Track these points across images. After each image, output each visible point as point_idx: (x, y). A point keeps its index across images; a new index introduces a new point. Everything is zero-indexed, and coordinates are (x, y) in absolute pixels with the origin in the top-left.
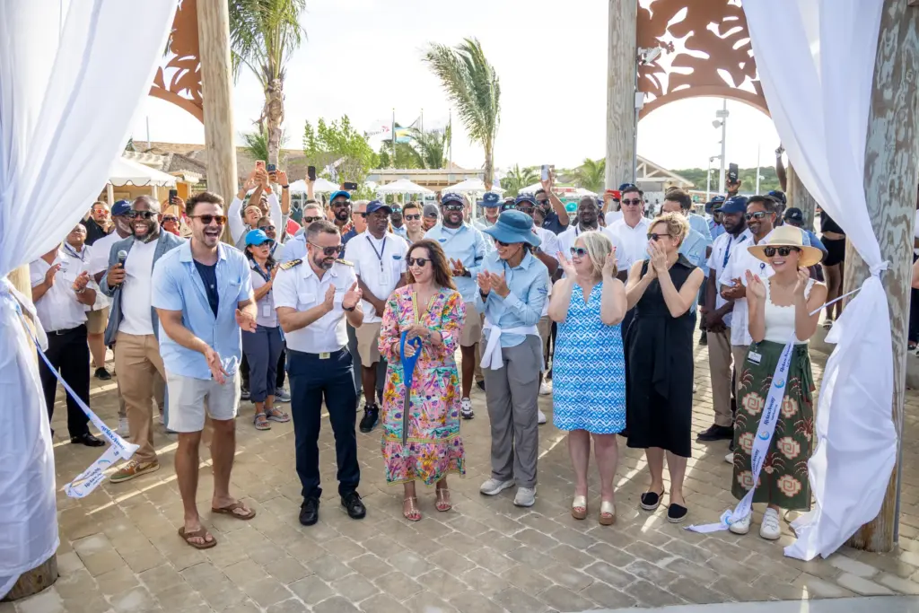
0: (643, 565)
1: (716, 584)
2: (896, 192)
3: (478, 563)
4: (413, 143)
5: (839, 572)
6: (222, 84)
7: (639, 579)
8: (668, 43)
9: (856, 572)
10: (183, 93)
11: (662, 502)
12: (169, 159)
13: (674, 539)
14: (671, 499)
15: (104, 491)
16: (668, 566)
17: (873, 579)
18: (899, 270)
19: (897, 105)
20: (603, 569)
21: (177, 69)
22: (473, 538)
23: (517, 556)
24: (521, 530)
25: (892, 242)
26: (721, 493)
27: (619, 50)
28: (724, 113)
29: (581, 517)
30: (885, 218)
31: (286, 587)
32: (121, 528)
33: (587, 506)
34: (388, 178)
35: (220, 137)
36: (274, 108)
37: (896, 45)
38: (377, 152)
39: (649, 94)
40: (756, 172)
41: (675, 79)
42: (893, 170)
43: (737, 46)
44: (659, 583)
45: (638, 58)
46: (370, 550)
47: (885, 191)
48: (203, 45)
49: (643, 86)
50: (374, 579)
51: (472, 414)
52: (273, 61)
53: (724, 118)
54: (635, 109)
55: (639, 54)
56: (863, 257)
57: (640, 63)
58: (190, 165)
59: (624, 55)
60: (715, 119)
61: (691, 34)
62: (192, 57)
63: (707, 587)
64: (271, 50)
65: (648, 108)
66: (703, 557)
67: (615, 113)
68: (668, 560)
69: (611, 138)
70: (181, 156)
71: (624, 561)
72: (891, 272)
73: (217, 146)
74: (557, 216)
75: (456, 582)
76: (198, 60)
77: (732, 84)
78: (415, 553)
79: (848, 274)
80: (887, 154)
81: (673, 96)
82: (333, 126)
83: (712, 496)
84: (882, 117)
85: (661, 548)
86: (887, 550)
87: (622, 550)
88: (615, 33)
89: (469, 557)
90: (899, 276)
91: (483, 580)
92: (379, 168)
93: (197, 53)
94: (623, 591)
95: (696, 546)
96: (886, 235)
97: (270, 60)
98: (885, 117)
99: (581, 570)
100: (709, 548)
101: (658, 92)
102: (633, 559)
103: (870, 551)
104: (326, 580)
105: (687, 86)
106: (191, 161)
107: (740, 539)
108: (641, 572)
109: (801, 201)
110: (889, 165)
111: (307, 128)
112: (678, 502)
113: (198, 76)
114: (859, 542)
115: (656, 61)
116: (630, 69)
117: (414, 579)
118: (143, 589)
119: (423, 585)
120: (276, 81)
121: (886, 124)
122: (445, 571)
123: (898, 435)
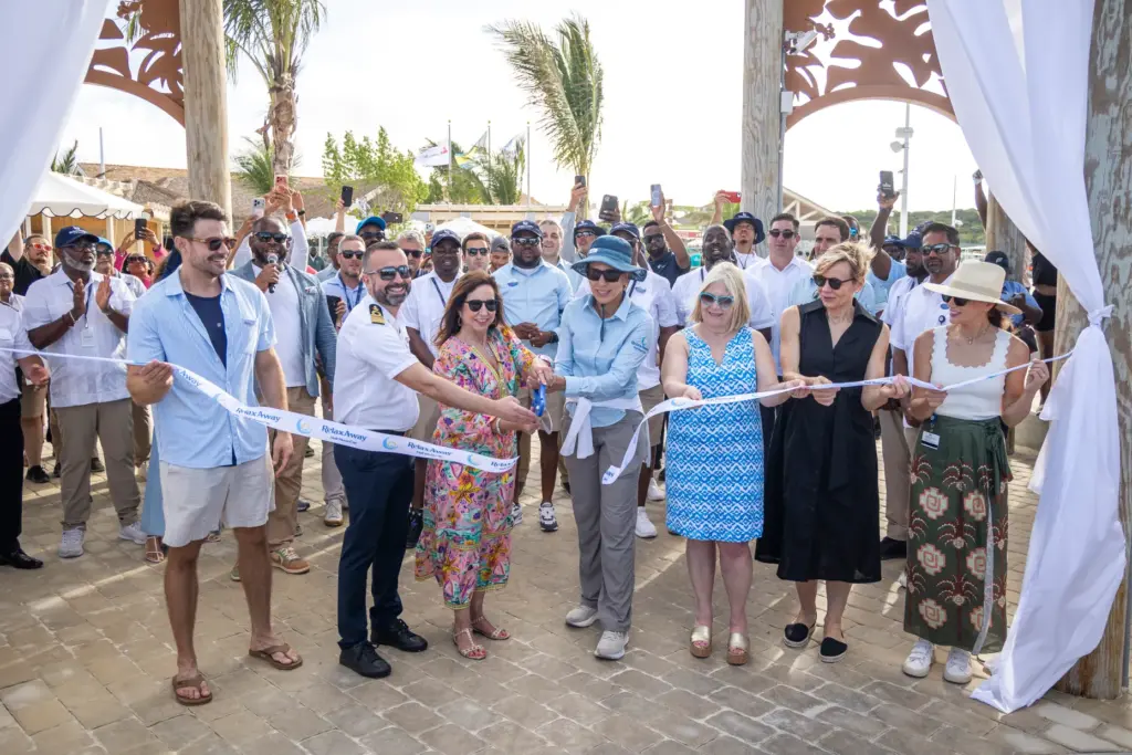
0: (786, 714)
1: (884, 737)
2: (1122, 212)
3: (563, 712)
4: (477, 170)
5: (1047, 723)
6: (211, 72)
7: (780, 732)
8: (826, 25)
9: (1071, 724)
10: (156, 85)
11: (813, 637)
12: (131, 186)
13: (828, 682)
14: (825, 632)
15: (43, 625)
16: (819, 716)
17: (1094, 732)
18: (1126, 317)
19: (1123, 97)
20: (732, 720)
21: (148, 51)
22: (555, 682)
23: (614, 704)
24: (621, 672)
25: (1116, 279)
26: (892, 626)
27: (759, 32)
28: (906, 132)
29: (702, 655)
30: (1108, 246)
31: (298, 744)
32: (67, 672)
33: (711, 641)
34: (441, 216)
35: (207, 144)
36: (282, 114)
37: (1122, 18)
38: (426, 181)
39: (801, 94)
40: (951, 217)
41: (836, 75)
42: (1118, 184)
43: (920, 31)
44: (807, 736)
45: (785, 45)
46: (413, 696)
47: (1107, 212)
48: (185, 17)
49: (793, 83)
50: (420, 734)
51: (555, 525)
52: (282, 47)
53: (907, 139)
54: (781, 114)
55: (787, 39)
56: (1080, 299)
57: (788, 52)
58: (162, 197)
59: (767, 40)
60: (895, 139)
61: (858, 13)
62: (170, 35)
63: (872, 741)
64: (280, 33)
65: (799, 113)
66: (867, 705)
67: (754, 119)
68: (818, 709)
69: (748, 152)
70: (149, 185)
71: (760, 709)
72: (1116, 320)
73: (204, 157)
74: (674, 257)
75: (530, 738)
76: (177, 40)
77: (913, 83)
78: (476, 701)
79: (1061, 322)
80: (1110, 162)
81: (832, 98)
82: (364, 144)
83: (881, 629)
84: (1103, 113)
85: (810, 693)
86: (1114, 697)
87: (758, 696)
88: (754, 10)
89: (549, 705)
90: (1127, 324)
91: (569, 734)
92: (428, 202)
93: (176, 30)
94: (757, 747)
95: (858, 690)
96: (1109, 271)
97: (278, 47)
98: (1108, 113)
99: (701, 721)
100: (875, 694)
101: (813, 93)
102: (773, 707)
103: (1090, 697)
104: (354, 736)
105: (852, 85)
106: (163, 192)
107: (916, 683)
108: (783, 723)
109: (1006, 243)
110: (1113, 177)
111: (329, 144)
112: (834, 635)
113: (178, 62)
114: (1076, 685)
115: (810, 50)
116: (775, 59)
117: (474, 733)
118: (99, 749)
119: (485, 740)
120: (286, 76)
121: (1109, 123)
122: (516, 723)
123: (1127, 541)
